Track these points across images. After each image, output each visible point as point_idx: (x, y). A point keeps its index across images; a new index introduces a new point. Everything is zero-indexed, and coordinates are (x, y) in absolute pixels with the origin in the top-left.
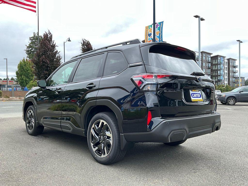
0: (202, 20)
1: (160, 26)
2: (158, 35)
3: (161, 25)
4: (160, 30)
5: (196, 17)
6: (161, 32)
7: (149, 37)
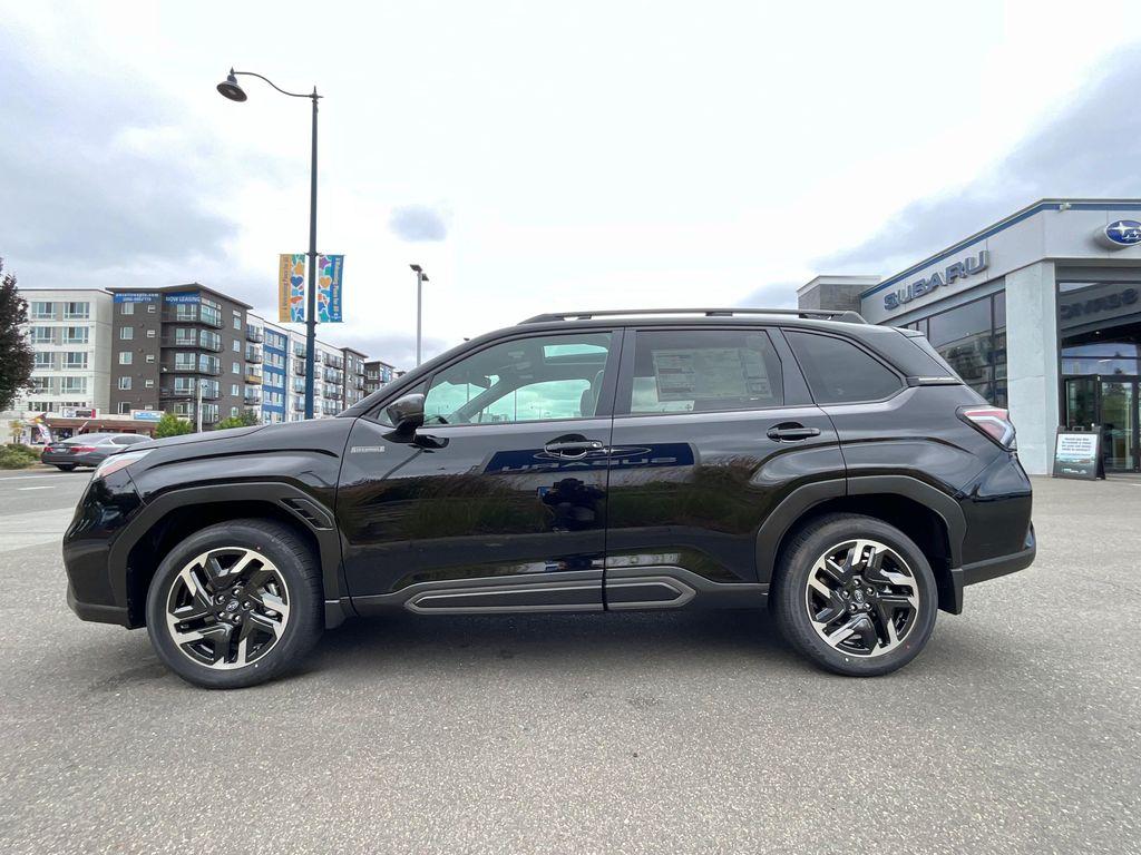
0: (425, 278)
1: (333, 265)
2: (328, 289)
3: (337, 263)
4: (333, 276)
5: (416, 268)
6: (336, 282)
7: (293, 287)
